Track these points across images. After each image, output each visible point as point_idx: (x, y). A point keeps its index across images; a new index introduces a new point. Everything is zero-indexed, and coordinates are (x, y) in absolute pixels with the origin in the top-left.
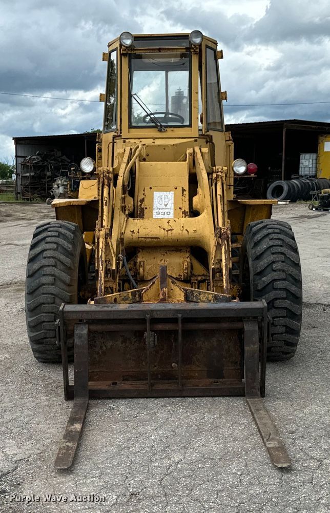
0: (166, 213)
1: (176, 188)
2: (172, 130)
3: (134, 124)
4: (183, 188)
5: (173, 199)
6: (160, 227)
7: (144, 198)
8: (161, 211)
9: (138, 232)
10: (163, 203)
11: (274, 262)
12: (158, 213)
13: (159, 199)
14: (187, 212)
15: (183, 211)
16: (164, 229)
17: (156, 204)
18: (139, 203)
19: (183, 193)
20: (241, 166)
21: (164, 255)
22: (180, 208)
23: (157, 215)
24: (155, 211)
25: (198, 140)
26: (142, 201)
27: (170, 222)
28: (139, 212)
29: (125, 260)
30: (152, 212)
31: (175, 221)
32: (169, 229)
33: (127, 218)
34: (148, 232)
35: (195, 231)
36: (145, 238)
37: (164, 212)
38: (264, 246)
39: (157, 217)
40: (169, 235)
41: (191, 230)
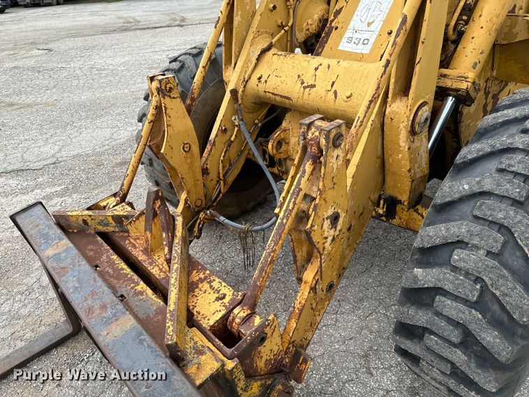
0: (361, 41)
5: (387, 11)
6: (299, 76)
7: (343, 7)
8: (357, 35)
9: (266, 81)
10: (368, 19)
11: (460, 244)
12: (350, 40)
13: (365, 10)
16: (303, 83)
17: (355, 21)
18: (332, 17)
22: (390, 33)
23: (346, 44)
24: (348, 34)
26: (338, 12)
27: (320, 67)
28: (323, 35)
29: (243, 127)
30: (341, 37)
31: (329, 67)
32: (309, 84)
33: (264, 51)
34: (280, 83)
35: (348, 98)
36: (273, 94)
37: (360, 39)
38: (465, 186)
39: (343, 49)
40: (305, 96)
41: (342, 95)
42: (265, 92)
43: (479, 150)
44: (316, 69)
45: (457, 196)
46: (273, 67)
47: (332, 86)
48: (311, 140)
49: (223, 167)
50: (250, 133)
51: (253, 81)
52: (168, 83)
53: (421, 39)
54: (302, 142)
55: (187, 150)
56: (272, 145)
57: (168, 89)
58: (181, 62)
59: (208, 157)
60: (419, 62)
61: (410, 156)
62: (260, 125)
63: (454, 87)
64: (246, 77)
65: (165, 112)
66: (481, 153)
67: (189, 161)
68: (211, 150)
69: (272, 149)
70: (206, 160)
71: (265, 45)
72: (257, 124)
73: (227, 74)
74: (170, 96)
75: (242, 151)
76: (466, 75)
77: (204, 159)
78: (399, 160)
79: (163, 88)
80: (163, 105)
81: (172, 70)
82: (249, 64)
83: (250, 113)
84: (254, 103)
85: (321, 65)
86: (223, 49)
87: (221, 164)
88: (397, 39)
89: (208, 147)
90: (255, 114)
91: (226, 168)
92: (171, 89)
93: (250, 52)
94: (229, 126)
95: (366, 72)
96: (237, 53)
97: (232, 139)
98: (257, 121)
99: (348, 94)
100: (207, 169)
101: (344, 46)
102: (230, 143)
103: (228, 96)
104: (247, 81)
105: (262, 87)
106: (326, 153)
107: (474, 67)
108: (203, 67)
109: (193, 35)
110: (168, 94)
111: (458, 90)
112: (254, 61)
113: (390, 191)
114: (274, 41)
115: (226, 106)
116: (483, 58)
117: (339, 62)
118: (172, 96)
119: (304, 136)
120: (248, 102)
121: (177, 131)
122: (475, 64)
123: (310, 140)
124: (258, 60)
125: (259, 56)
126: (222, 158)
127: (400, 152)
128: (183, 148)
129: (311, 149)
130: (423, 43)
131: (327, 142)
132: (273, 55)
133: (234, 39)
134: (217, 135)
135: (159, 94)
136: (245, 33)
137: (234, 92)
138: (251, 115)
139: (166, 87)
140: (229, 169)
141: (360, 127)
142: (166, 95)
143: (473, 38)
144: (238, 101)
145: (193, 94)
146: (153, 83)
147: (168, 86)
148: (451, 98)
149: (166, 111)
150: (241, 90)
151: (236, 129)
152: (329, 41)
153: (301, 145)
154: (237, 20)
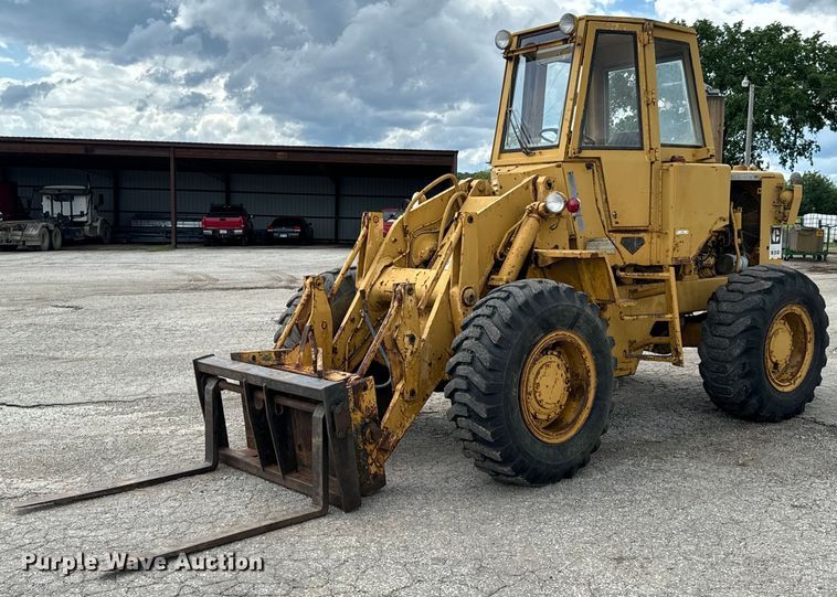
2: (540, 153)
9: (386, 285)
25: (562, 164)
28: (432, 260)
29: (367, 319)
31: (425, 273)
33: (386, 267)
42: (384, 291)
46: (392, 276)
49: (349, 351)
51: (377, 285)
52: (318, 280)
55: (324, 327)
57: (317, 284)
59: (338, 339)
64: (373, 283)
65: (314, 299)
67: (324, 336)
68: (341, 334)
70: (337, 341)
71: (388, 263)
77: (335, 340)
79: (314, 283)
80: (313, 294)
82: (375, 275)
84: (377, 302)
86: (357, 271)
87: (347, 346)
89: (339, 332)
93: (376, 267)
94: (357, 317)
96: (367, 268)
97: (358, 327)
100: (336, 349)
102: (356, 330)
103: (358, 294)
104: (373, 285)
105: (383, 288)
108: (342, 275)
110: (318, 287)
112: (379, 273)
114: (394, 261)
115: (356, 301)
116: (515, 270)
117: (430, 270)
118: (320, 288)
120: (373, 301)
124: (382, 272)
125: (383, 269)
126: (349, 341)
128: (322, 325)
132: (394, 269)
133: (365, 258)
134: (347, 323)
135: (311, 287)
136: (374, 255)
137: (363, 292)
139: (316, 282)
142: (316, 288)
144: (365, 298)
145: (333, 289)
146: (308, 280)
150: (368, 291)
151: (362, 319)
154: (368, 246)
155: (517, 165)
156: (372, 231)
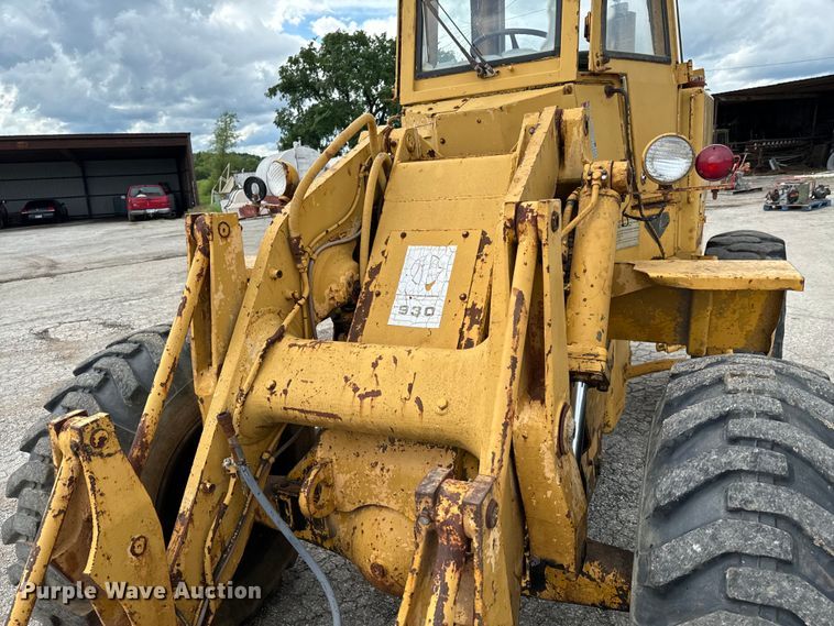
0: (423, 311)
1: (466, 236)
2: (512, 70)
3: (427, 68)
4: (484, 233)
5: (451, 267)
6: (346, 379)
7: (381, 264)
8: (413, 303)
9: (285, 392)
10: (424, 279)
12: (404, 310)
13: (416, 266)
14: (480, 311)
15: (469, 306)
16: (356, 389)
17: (405, 284)
18: (367, 279)
19: (481, 249)
20: (672, 155)
21: (385, 449)
22: (463, 298)
23: (399, 317)
24: (399, 301)
25: (576, 87)
26: (375, 271)
27: (379, 362)
28: (358, 305)
29: (246, 475)
30: (389, 306)
31: (395, 361)
32: (369, 390)
33: (272, 343)
34: (312, 393)
35: (443, 409)
36: (302, 411)
37: (420, 308)
38: (695, 547)
39: (396, 323)
40: (364, 410)
41: (432, 405)
42: (285, 409)
43: (687, 480)
44: (375, 365)
45: (688, 566)
46: (295, 367)
47: (410, 390)
48: (446, 523)
49: (212, 559)
50: (256, 479)
51: (260, 392)
52: (97, 431)
53: (546, 320)
54: (424, 529)
55: (138, 551)
56: (308, 499)
57: (97, 441)
58: (101, 370)
59: (180, 548)
60: (550, 352)
61: (564, 491)
62: (272, 460)
63: (583, 369)
64: (245, 387)
65: (93, 488)
66: (692, 485)
67: (144, 572)
68: (185, 533)
69: (308, 503)
70: (177, 555)
71: (272, 332)
72: (267, 461)
73: (203, 385)
74: (101, 455)
75: (243, 518)
76: (594, 352)
77: (171, 555)
78: (549, 501)
79: (87, 441)
80: (87, 475)
81: (84, 388)
82: (248, 366)
83: (253, 444)
84: (263, 427)
85: (380, 358)
87: (207, 556)
88: (518, 326)
89: (179, 528)
90: (262, 443)
91: (217, 560)
92: (103, 440)
93: (245, 345)
94: (217, 478)
95: (460, 364)
96: (221, 350)
97: (226, 501)
98: (266, 456)
99: (443, 404)
100: (179, 573)
101: (396, 318)
102: (221, 510)
104: (247, 395)
105: (278, 402)
106: (480, 543)
107: (599, 339)
108: (162, 385)
109: (76, 289)
110: (97, 450)
111: (590, 374)
112: (257, 360)
113: (540, 553)
114: (285, 323)
115: (210, 442)
116: (604, 324)
117: (410, 352)
118: (105, 452)
119: (429, 515)
120: (251, 427)
121: (117, 520)
122: (599, 334)
123: (443, 524)
124: (262, 357)
125: (265, 351)
126: (209, 543)
127: (549, 487)
128: (133, 547)
129: (448, 540)
130: (549, 325)
131: (479, 524)
132: (290, 346)
133: (213, 328)
134: (195, 502)
135: (76, 454)
136: (232, 317)
137: (223, 417)
138: (255, 447)
139: (92, 439)
140: (222, 560)
141: (500, 469)
142: (93, 454)
143: (585, 300)
144: (234, 431)
145: (144, 435)
146: (62, 434)
147: (97, 436)
148: (580, 383)
149: (93, 484)
150: (237, 411)
151: (233, 481)
152: (370, 314)
153: (423, 533)
154: (217, 298)
155: (465, 98)
156: (220, 258)
